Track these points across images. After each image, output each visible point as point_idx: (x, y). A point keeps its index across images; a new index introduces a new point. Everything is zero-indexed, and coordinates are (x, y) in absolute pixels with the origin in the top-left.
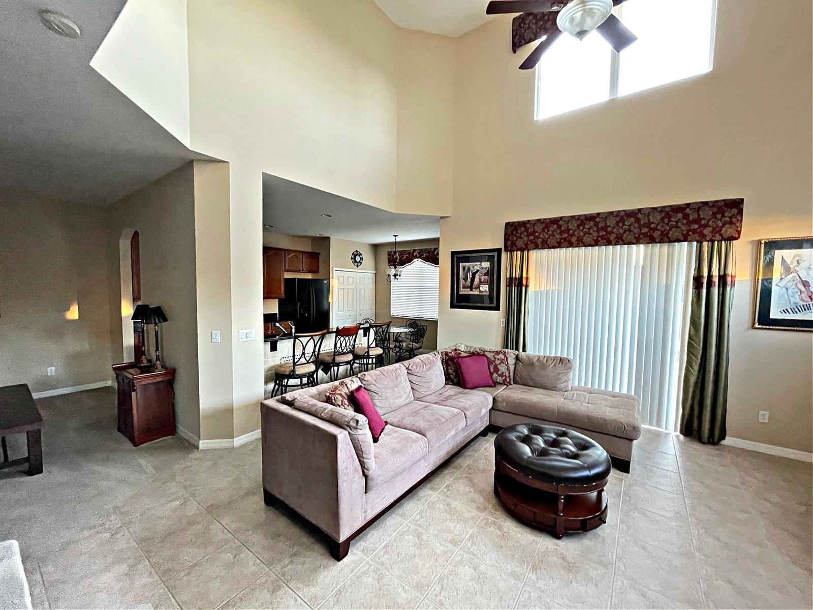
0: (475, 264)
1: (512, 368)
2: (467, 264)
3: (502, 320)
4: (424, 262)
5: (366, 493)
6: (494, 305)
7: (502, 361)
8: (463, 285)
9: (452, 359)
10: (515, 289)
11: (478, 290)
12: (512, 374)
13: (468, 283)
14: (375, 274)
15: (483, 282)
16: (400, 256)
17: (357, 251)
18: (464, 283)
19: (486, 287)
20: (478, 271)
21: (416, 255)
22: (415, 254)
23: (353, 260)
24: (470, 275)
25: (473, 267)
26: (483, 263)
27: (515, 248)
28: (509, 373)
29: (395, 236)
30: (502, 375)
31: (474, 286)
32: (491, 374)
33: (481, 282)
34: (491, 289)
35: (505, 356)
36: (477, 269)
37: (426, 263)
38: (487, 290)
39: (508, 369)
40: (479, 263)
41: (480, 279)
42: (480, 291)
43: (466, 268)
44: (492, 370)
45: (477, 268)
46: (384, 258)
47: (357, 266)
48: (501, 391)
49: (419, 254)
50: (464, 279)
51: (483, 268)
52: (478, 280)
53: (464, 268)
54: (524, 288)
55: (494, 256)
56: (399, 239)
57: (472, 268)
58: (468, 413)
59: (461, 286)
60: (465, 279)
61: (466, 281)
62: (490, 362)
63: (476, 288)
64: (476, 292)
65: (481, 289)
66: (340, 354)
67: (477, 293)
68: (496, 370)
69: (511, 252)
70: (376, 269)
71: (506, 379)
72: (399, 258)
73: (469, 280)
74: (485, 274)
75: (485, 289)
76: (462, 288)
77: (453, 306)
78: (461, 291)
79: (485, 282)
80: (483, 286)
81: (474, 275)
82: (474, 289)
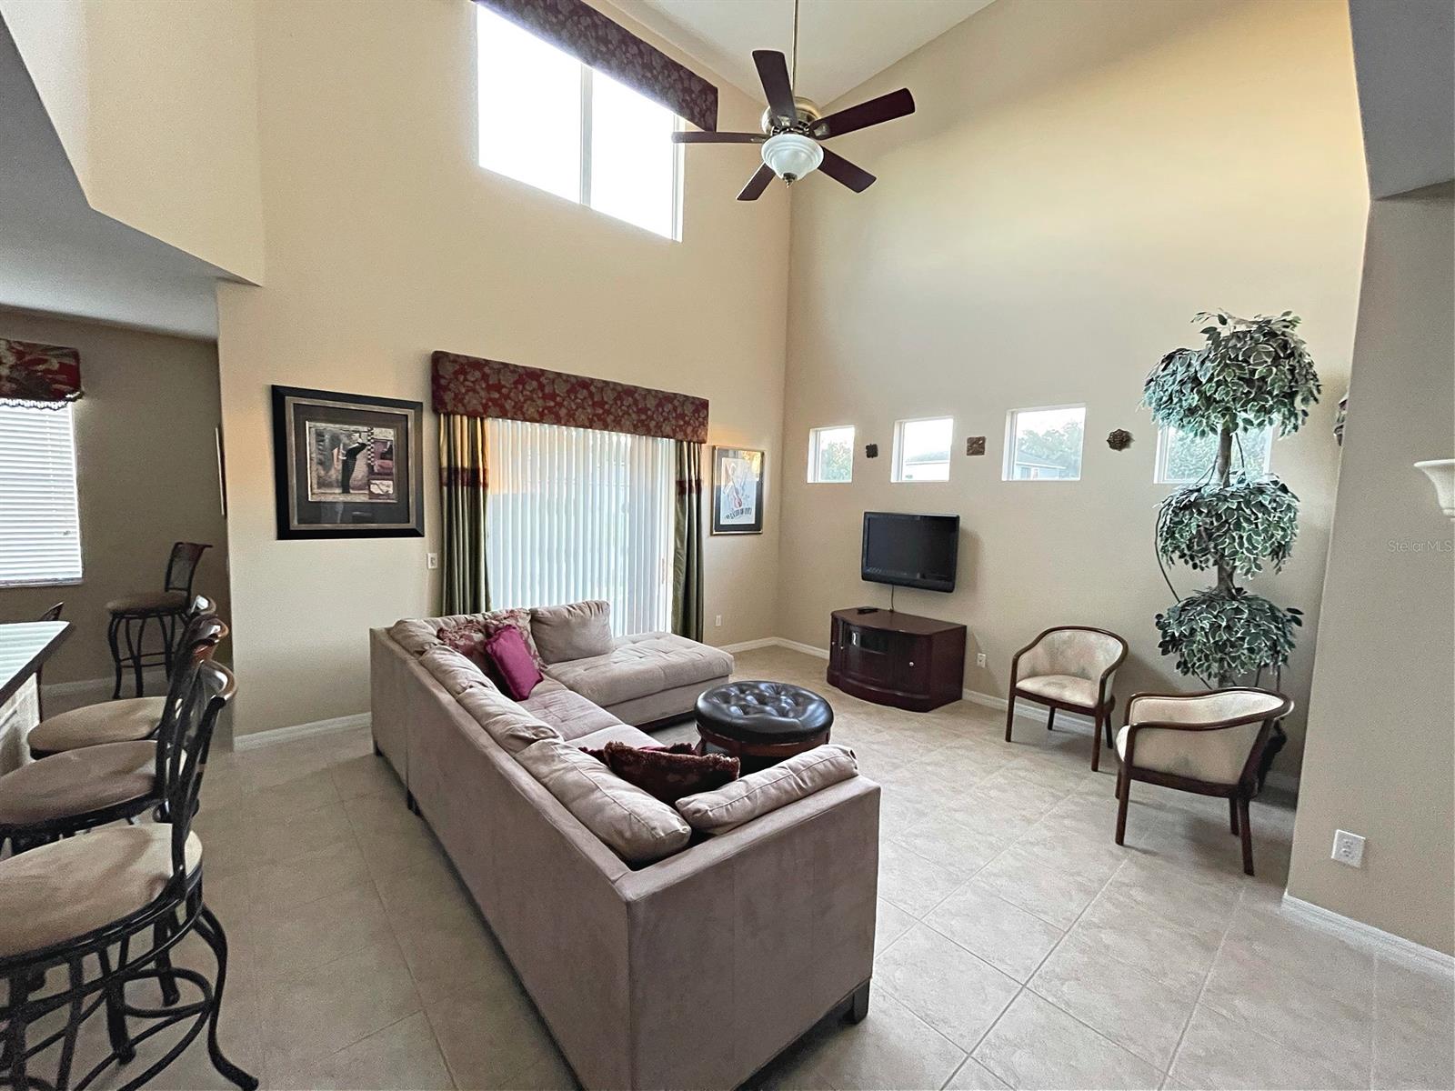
0: (353, 428)
2: (330, 426)
3: (431, 558)
6: (412, 525)
8: (319, 477)
10: (463, 493)
11: (367, 492)
13: (335, 472)
15: (378, 474)
18: (322, 473)
19: (388, 486)
20: (363, 446)
24: (339, 456)
25: (349, 436)
26: (376, 431)
27: (461, 409)
31: (352, 482)
34: (401, 491)
36: (360, 441)
38: (391, 492)
40: (366, 429)
41: (370, 467)
42: (372, 495)
43: (327, 437)
45: (358, 439)
50: (321, 463)
51: (376, 441)
52: (365, 469)
53: (319, 435)
57: (345, 440)
59: (311, 479)
60: (325, 463)
61: (327, 469)
64: (358, 497)
65: (374, 489)
67: (365, 499)
69: (447, 415)
73: (338, 466)
74: (383, 456)
75: (385, 489)
76: (315, 486)
77: (284, 532)
78: (313, 494)
79: (384, 475)
80: (378, 482)
81: (352, 454)
82: (353, 489)
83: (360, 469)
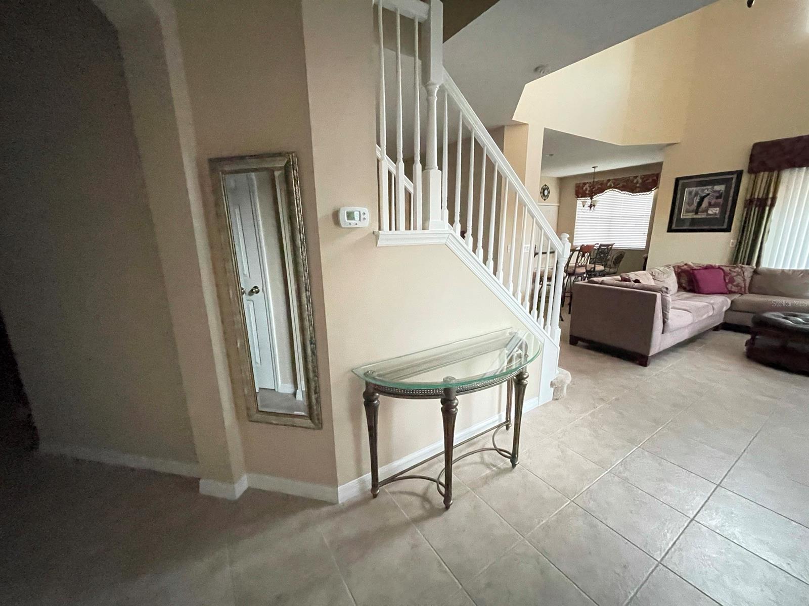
0: (705, 188)
1: (748, 280)
2: (696, 188)
3: (732, 241)
4: (620, 191)
5: (663, 333)
6: (725, 227)
7: (738, 274)
8: (687, 209)
9: (684, 271)
10: (755, 211)
11: (706, 213)
12: (747, 285)
13: (694, 207)
14: (559, 206)
15: (713, 205)
16: (590, 187)
17: (545, 185)
18: (688, 207)
19: (717, 210)
20: (708, 194)
21: (611, 185)
22: (609, 184)
23: (542, 194)
24: (697, 200)
26: (716, 187)
27: (762, 169)
28: (745, 285)
29: (594, 167)
30: (737, 285)
31: (700, 210)
32: (726, 284)
33: (710, 205)
34: (723, 212)
35: (742, 270)
36: (707, 192)
37: (622, 192)
38: (717, 213)
39: (744, 280)
40: (710, 187)
41: (710, 203)
42: (708, 214)
44: (727, 281)
46: (571, 190)
47: (545, 200)
48: (736, 297)
49: (614, 184)
50: (688, 204)
53: (690, 193)
54: (767, 208)
55: (732, 178)
56: (597, 170)
58: (715, 307)
59: (684, 210)
60: (690, 203)
62: (725, 274)
63: (703, 212)
65: (710, 212)
66: (579, 267)
67: (704, 216)
68: (732, 281)
69: (756, 174)
70: (560, 202)
71: (741, 289)
72: (588, 189)
74: (717, 198)
75: (714, 211)
76: (684, 212)
77: (670, 230)
78: (683, 215)
79: (715, 206)
80: (712, 209)
81: (702, 199)
82: (700, 212)
83: (705, 204)
